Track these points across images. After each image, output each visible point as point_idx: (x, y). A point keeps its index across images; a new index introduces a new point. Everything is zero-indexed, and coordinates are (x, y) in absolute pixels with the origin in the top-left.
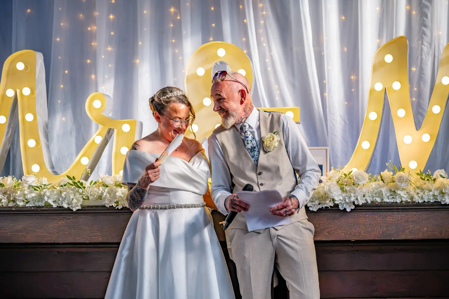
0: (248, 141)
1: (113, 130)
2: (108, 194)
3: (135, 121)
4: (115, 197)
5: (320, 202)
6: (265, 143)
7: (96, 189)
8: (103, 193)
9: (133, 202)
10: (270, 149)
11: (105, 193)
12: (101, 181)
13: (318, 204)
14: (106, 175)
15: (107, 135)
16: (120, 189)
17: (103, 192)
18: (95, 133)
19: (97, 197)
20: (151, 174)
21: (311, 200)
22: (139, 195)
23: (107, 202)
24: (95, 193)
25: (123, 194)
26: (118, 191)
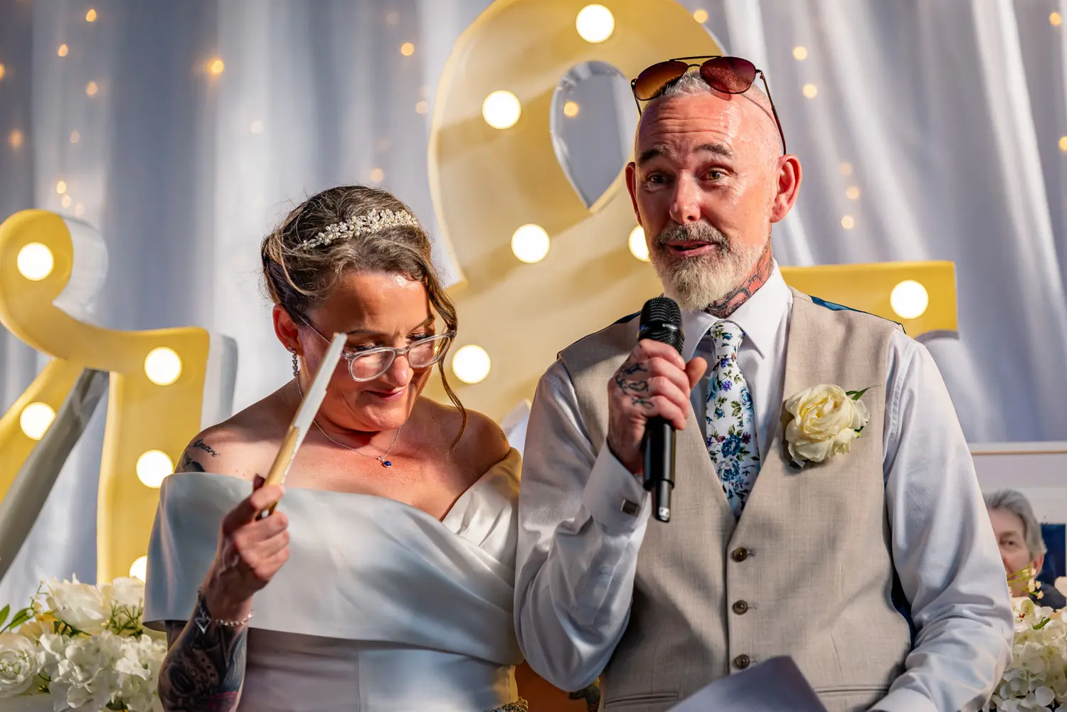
0: (722, 401)
1: (106, 375)
2: (77, 669)
3: (205, 338)
4: (109, 678)
5: (1059, 695)
6: (798, 420)
7: (24, 645)
8: (58, 662)
9: (186, 701)
10: (815, 451)
11: (66, 662)
12: (45, 608)
13: (1049, 706)
14: (71, 581)
15: (77, 400)
16: (136, 645)
17: (58, 657)
18: (23, 390)
19: (29, 684)
20: (253, 547)
21: (1015, 687)
22: (207, 662)
23: (72, 705)
24: (21, 661)
25: (146, 667)
26: (124, 650)
